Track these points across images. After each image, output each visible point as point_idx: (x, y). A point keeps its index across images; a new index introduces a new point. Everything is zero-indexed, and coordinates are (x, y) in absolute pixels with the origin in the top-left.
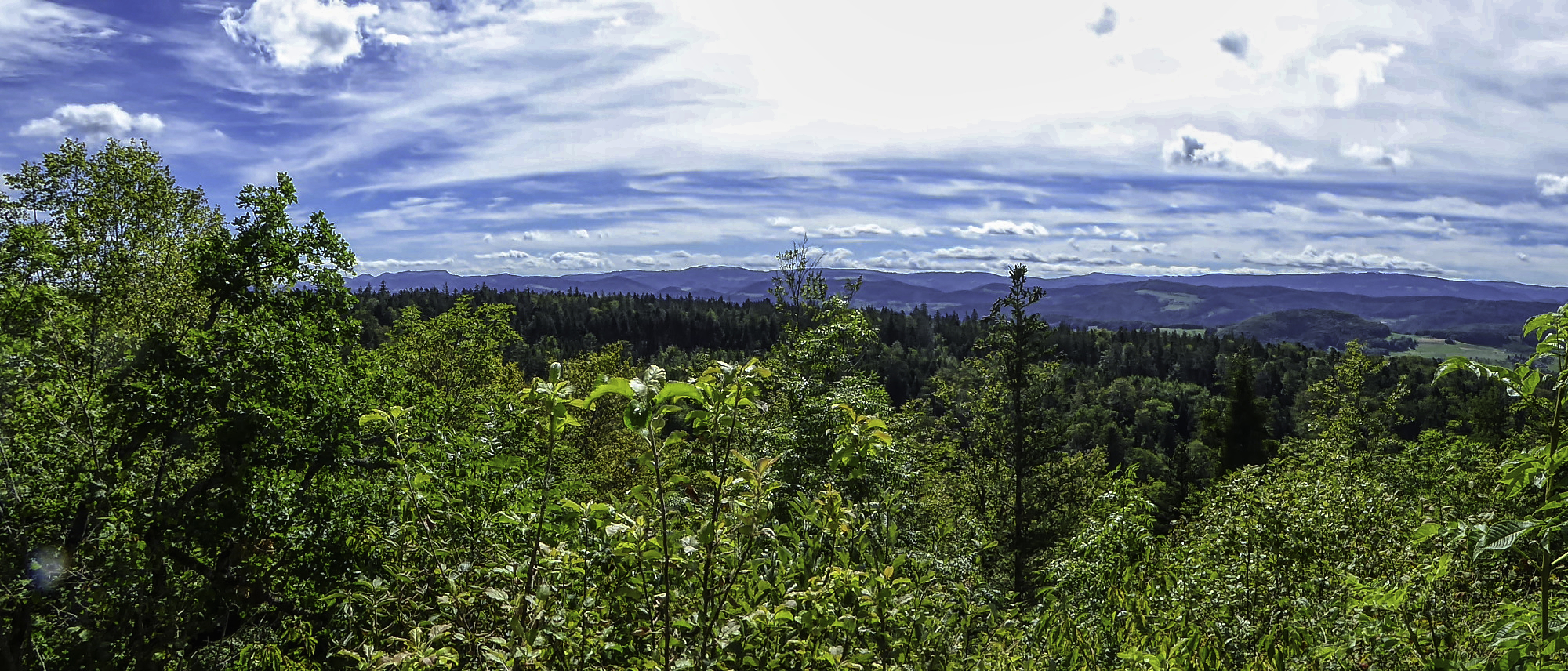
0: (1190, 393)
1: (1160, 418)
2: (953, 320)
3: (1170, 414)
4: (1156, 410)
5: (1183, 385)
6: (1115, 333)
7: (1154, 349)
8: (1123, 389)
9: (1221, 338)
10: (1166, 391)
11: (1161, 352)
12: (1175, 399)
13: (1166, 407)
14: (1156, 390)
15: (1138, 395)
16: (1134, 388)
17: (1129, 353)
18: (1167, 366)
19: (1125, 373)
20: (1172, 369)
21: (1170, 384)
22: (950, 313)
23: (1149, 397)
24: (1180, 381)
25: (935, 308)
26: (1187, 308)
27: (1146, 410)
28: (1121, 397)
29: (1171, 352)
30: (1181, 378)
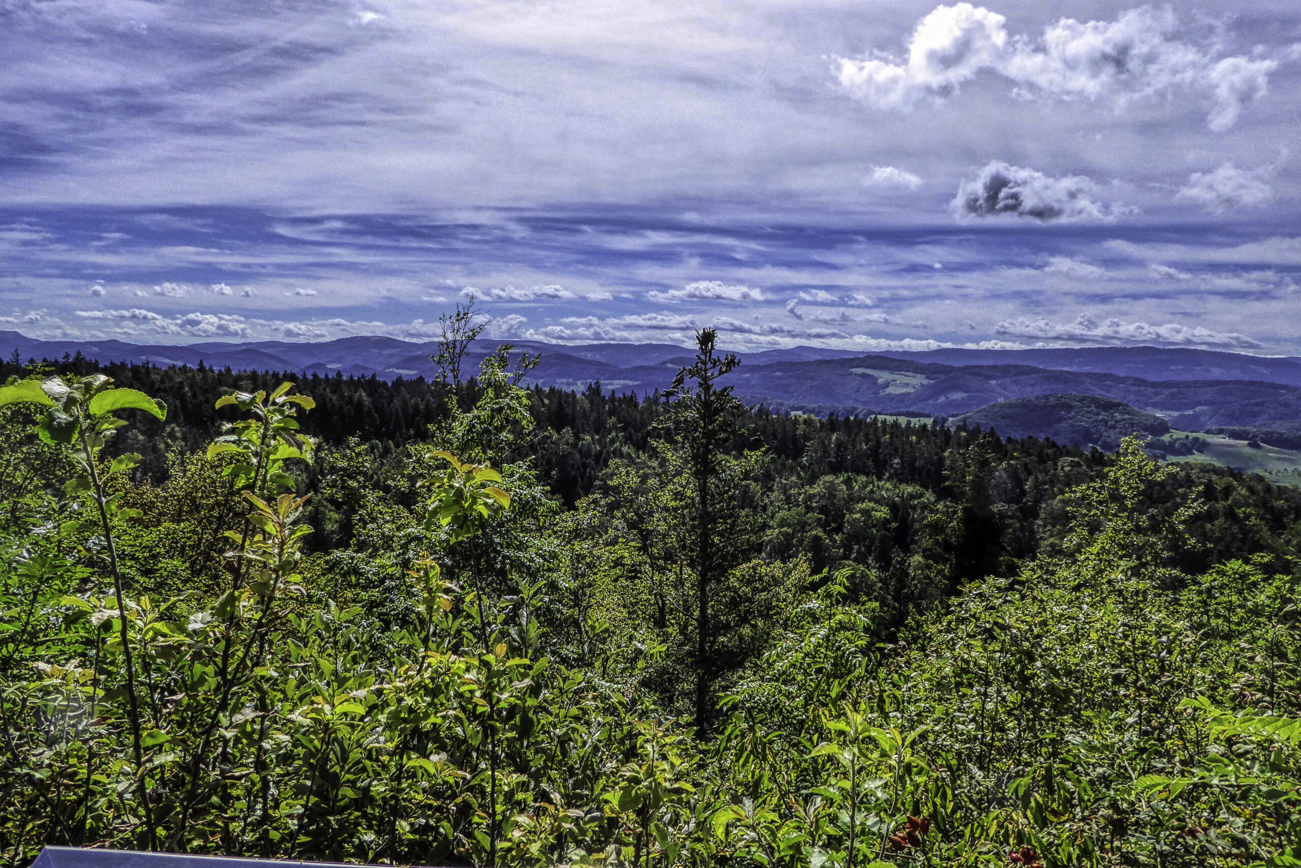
0: (912, 496)
1: (874, 526)
2: (631, 401)
3: (887, 521)
4: (870, 516)
5: (903, 486)
6: (824, 420)
7: (870, 440)
8: (831, 489)
9: (953, 430)
10: (883, 492)
11: (879, 444)
12: (894, 502)
13: (882, 513)
14: (872, 492)
15: (849, 495)
16: (844, 487)
17: (839, 445)
18: (886, 462)
19: (835, 469)
20: (891, 466)
21: (888, 485)
22: (629, 394)
23: (861, 500)
24: (901, 481)
25: (611, 386)
26: (913, 390)
27: (858, 516)
28: (829, 498)
29: (891, 445)
30: (901, 477)
